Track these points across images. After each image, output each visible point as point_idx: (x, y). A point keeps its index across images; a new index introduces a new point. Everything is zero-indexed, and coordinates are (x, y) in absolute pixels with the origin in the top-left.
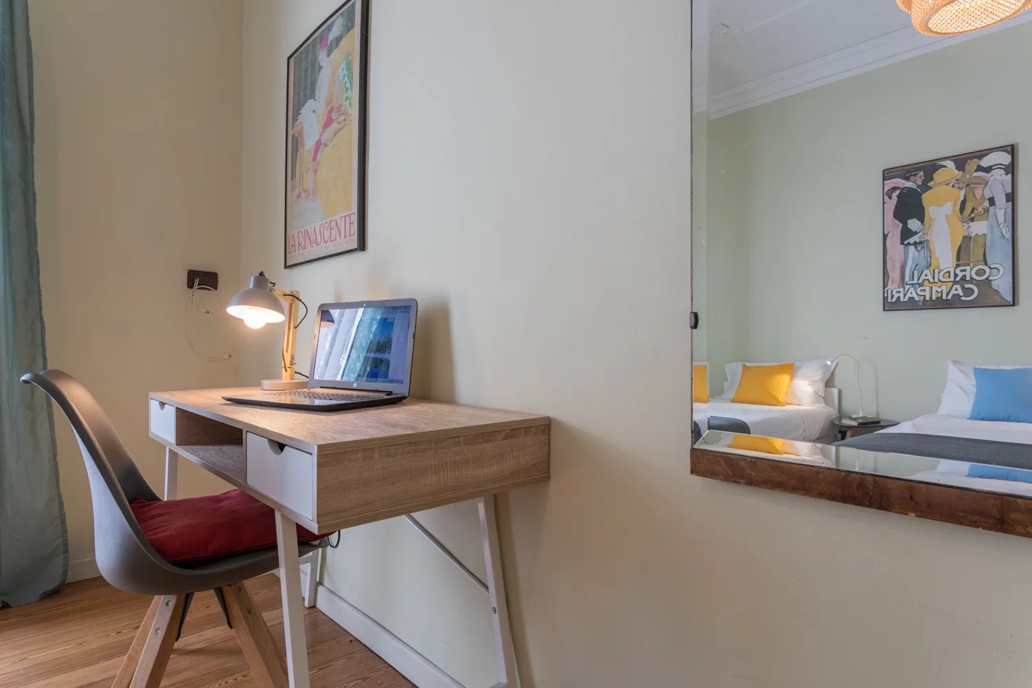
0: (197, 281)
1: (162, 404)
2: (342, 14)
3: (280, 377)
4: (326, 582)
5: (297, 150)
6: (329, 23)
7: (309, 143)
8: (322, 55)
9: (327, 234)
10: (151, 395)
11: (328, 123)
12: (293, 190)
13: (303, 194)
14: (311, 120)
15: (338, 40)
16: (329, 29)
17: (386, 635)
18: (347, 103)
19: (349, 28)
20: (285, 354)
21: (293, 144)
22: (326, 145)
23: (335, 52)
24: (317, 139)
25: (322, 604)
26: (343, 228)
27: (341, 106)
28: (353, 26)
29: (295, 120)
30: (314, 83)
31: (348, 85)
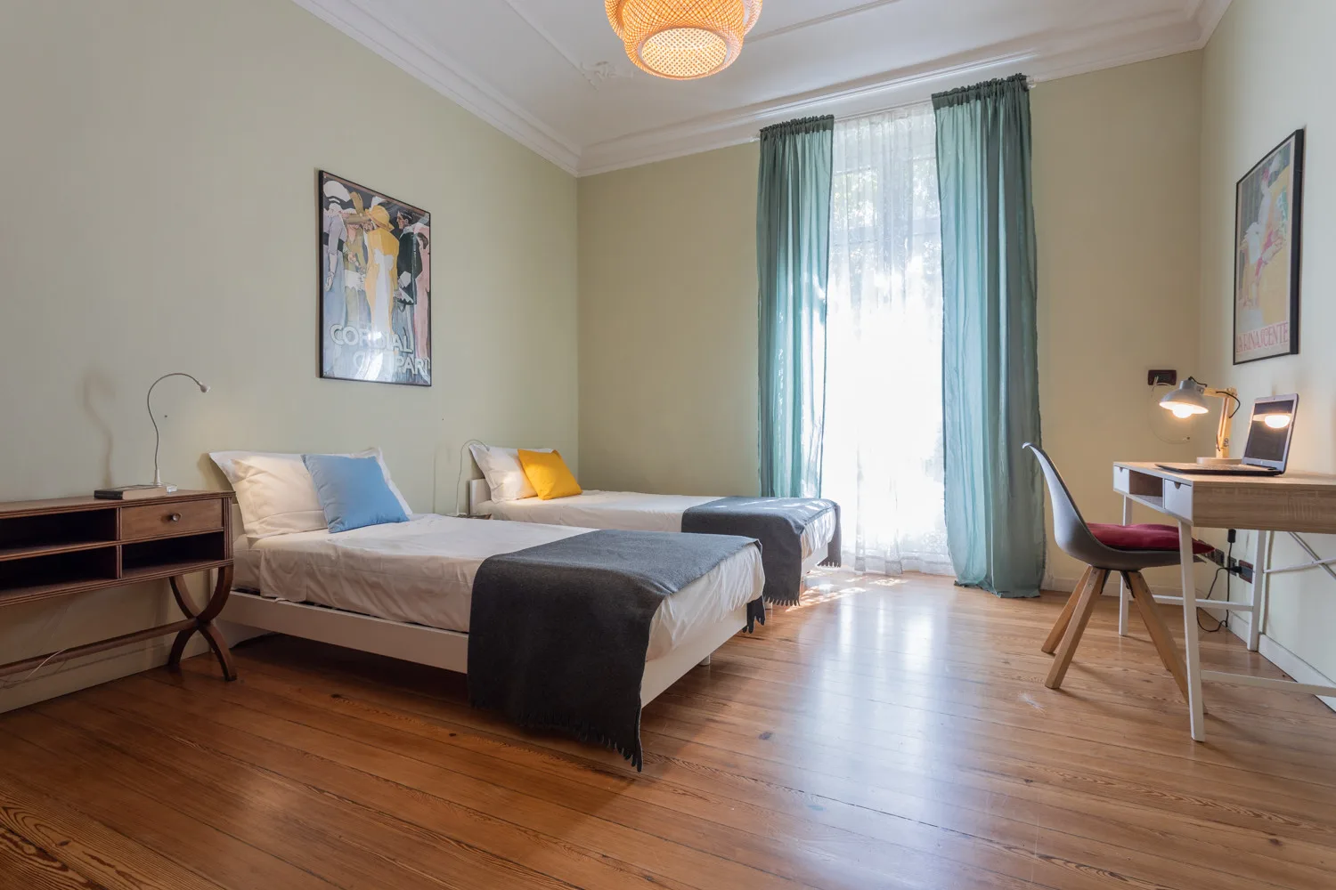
0: (1157, 379)
1: (1121, 469)
2: (1280, 151)
3: (1215, 456)
4: (1268, 632)
5: (1244, 264)
6: (1270, 157)
7: (1253, 259)
8: (1264, 184)
9: (1267, 338)
10: (1115, 463)
11: (1268, 245)
12: (1240, 299)
13: (1248, 303)
14: (1255, 238)
15: (1277, 173)
16: (1270, 163)
17: (1312, 671)
18: (1283, 229)
19: (1285, 165)
20: (1219, 438)
21: (1240, 259)
22: (1266, 264)
23: (1274, 184)
24: (1259, 257)
25: (1263, 650)
26: (1279, 335)
27: (1278, 231)
28: (1288, 164)
29: (1242, 238)
30: (1257, 208)
31: (1284, 214)
